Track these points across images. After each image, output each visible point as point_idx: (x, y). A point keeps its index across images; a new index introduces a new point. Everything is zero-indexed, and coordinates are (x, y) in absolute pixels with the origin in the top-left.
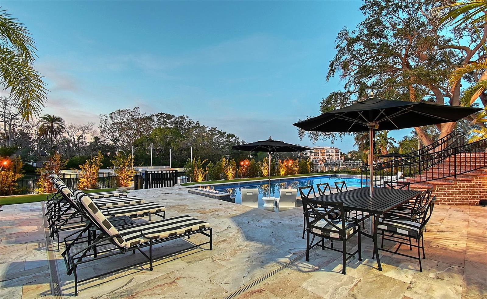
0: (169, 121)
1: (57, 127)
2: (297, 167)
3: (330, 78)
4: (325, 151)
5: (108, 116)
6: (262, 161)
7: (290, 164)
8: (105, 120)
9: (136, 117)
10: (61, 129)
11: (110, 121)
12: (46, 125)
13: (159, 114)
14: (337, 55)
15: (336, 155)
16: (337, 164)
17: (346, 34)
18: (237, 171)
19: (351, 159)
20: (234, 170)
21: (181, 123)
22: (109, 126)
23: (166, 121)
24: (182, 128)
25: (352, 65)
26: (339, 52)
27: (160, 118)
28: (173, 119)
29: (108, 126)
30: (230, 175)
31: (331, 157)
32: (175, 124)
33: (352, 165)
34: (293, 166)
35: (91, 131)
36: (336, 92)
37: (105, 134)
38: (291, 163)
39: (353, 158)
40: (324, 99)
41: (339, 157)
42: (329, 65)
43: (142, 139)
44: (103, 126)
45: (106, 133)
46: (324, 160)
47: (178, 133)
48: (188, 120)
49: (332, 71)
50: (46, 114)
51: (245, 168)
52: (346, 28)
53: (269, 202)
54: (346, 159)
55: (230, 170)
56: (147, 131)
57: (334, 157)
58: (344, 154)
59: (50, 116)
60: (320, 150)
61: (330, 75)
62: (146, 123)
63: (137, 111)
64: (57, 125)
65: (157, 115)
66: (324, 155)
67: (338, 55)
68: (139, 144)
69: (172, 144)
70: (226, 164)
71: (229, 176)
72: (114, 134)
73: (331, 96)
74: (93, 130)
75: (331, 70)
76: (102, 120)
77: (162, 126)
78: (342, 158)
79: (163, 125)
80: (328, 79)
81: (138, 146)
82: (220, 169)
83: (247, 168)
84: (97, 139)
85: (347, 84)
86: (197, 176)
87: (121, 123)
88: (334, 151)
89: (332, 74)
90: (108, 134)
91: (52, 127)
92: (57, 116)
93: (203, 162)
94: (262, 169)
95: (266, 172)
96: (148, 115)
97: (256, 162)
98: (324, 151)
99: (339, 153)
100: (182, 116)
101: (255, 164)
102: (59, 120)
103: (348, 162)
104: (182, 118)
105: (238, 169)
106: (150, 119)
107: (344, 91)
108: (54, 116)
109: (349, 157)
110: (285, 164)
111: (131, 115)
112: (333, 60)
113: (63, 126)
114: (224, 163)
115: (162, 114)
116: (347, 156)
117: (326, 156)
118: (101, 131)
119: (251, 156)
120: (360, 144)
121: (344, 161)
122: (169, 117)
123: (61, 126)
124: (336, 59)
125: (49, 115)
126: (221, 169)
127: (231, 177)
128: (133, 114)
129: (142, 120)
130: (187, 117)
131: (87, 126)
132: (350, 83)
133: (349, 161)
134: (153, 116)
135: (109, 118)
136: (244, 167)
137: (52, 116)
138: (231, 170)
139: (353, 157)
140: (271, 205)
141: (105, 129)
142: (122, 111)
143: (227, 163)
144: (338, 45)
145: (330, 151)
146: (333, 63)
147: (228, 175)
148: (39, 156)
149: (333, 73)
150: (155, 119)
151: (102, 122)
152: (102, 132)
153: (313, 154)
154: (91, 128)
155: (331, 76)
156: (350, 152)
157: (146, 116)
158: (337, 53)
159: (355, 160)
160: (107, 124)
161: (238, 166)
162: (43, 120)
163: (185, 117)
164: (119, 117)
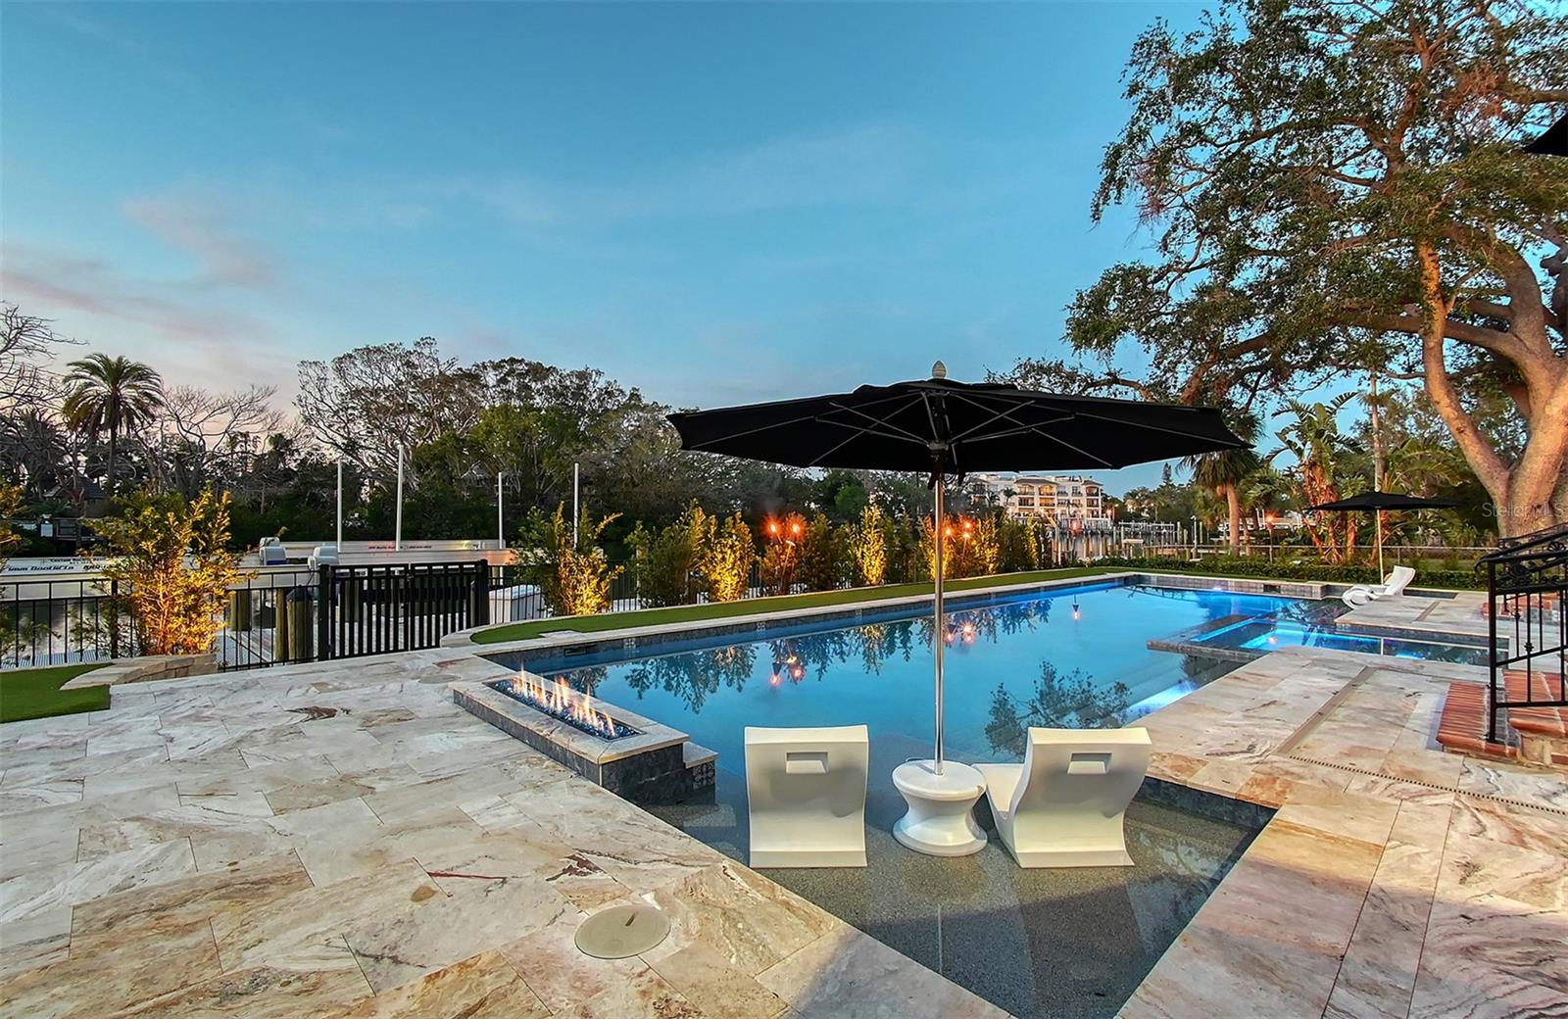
0: (539, 386)
1: (135, 399)
2: (990, 547)
3: (1107, 211)
4: (1055, 490)
5: (329, 365)
6: (858, 522)
7: (967, 536)
8: (319, 379)
9: (425, 371)
10: (147, 406)
11: (334, 382)
12: (92, 391)
13: (504, 361)
14: (1135, 121)
15: (1090, 504)
16: (1092, 534)
17: (1164, 46)
18: (755, 563)
19: (1137, 517)
20: (741, 558)
21: (579, 392)
22: (333, 401)
23: (529, 388)
24: (582, 409)
25: (1182, 169)
26: (1140, 108)
27: (507, 374)
28: (551, 381)
29: (328, 400)
30: (727, 579)
31: (1073, 509)
32: (559, 395)
33: (1142, 534)
34: (974, 543)
35: (263, 416)
36: (1129, 265)
37: (319, 427)
38: (968, 531)
39: (1144, 514)
40: (1080, 294)
41: (1100, 509)
42: (1103, 159)
43: (443, 443)
44: (312, 401)
45: (321, 424)
46: (1050, 519)
47: (565, 427)
48: (601, 383)
49: (1113, 183)
50: (90, 353)
51: (789, 551)
52: (1163, 24)
53: (938, 809)
54: (1121, 516)
55: (724, 559)
56: (464, 417)
57: (1084, 511)
58: (1114, 500)
59: (106, 361)
60: (1036, 487)
61: (1107, 198)
62: (461, 392)
63: (426, 352)
64: (133, 393)
65: (497, 367)
66: (1050, 502)
67: (1138, 119)
68: (433, 460)
69: (545, 461)
70: (706, 533)
71: (722, 586)
72: (350, 425)
73: (1109, 281)
74: (271, 411)
75: (1110, 179)
76: (306, 378)
77: (515, 402)
78: (1109, 512)
79: (519, 397)
80: (1096, 215)
81: (428, 467)
82: (681, 558)
83: (796, 549)
84: (281, 444)
85: (1168, 235)
86: (575, 588)
87: (375, 392)
88: (1083, 489)
89: (1113, 193)
90: (330, 427)
91: (115, 400)
92: (132, 359)
93: (602, 525)
94: (859, 555)
95: (873, 567)
96: (466, 365)
97: (836, 526)
98: (1048, 491)
99: (1100, 498)
100: (583, 369)
101: (828, 535)
102: (140, 373)
103: (1129, 526)
104: (583, 376)
105: (763, 556)
106: (473, 378)
107: (1155, 261)
108: (120, 359)
109: (1130, 508)
110: (949, 532)
111: (409, 364)
112: (1118, 141)
113: (158, 396)
114: (697, 530)
115: (512, 361)
116: (1123, 506)
117: (1055, 507)
118: (305, 417)
119: (813, 505)
120: (1199, 463)
121: (1116, 522)
122: (538, 372)
123: (146, 394)
124: (1131, 137)
125: (101, 356)
126: (686, 555)
127: (729, 591)
128: (414, 359)
129: (446, 381)
130: (599, 373)
131: (249, 397)
132: (1180, 231)
133: (1132, 524)
134: (485, 368)
135: (331, 375)
136: (784, 547)
137: (113, 359)
138: (730, 559)
139: (1143, 510)
140: (957, 836)
141: (318, 410)
142: (378, 350)
143: (713, 529)
144: (1137, 84)
145: (1069, 491)
146: (1117, 152)
147: (716, 582)
148: (77, 498)
149: (1119, 192)
150: (491, 378)
151: (307, 387)
152: (308, 420)
153: (1015, 499)
154: (262, 403)
155: (1112, 201)
156: (1133, 495)
157: (460, 369)
158: (1134, 111)
159: (1151, 521)
160: (325, 393)
161: (761, 541)
162: (82, 373)
163: (591, 375)
164: (368, 370)
